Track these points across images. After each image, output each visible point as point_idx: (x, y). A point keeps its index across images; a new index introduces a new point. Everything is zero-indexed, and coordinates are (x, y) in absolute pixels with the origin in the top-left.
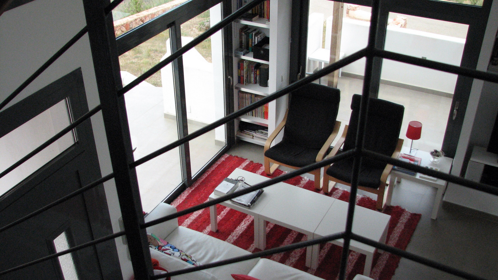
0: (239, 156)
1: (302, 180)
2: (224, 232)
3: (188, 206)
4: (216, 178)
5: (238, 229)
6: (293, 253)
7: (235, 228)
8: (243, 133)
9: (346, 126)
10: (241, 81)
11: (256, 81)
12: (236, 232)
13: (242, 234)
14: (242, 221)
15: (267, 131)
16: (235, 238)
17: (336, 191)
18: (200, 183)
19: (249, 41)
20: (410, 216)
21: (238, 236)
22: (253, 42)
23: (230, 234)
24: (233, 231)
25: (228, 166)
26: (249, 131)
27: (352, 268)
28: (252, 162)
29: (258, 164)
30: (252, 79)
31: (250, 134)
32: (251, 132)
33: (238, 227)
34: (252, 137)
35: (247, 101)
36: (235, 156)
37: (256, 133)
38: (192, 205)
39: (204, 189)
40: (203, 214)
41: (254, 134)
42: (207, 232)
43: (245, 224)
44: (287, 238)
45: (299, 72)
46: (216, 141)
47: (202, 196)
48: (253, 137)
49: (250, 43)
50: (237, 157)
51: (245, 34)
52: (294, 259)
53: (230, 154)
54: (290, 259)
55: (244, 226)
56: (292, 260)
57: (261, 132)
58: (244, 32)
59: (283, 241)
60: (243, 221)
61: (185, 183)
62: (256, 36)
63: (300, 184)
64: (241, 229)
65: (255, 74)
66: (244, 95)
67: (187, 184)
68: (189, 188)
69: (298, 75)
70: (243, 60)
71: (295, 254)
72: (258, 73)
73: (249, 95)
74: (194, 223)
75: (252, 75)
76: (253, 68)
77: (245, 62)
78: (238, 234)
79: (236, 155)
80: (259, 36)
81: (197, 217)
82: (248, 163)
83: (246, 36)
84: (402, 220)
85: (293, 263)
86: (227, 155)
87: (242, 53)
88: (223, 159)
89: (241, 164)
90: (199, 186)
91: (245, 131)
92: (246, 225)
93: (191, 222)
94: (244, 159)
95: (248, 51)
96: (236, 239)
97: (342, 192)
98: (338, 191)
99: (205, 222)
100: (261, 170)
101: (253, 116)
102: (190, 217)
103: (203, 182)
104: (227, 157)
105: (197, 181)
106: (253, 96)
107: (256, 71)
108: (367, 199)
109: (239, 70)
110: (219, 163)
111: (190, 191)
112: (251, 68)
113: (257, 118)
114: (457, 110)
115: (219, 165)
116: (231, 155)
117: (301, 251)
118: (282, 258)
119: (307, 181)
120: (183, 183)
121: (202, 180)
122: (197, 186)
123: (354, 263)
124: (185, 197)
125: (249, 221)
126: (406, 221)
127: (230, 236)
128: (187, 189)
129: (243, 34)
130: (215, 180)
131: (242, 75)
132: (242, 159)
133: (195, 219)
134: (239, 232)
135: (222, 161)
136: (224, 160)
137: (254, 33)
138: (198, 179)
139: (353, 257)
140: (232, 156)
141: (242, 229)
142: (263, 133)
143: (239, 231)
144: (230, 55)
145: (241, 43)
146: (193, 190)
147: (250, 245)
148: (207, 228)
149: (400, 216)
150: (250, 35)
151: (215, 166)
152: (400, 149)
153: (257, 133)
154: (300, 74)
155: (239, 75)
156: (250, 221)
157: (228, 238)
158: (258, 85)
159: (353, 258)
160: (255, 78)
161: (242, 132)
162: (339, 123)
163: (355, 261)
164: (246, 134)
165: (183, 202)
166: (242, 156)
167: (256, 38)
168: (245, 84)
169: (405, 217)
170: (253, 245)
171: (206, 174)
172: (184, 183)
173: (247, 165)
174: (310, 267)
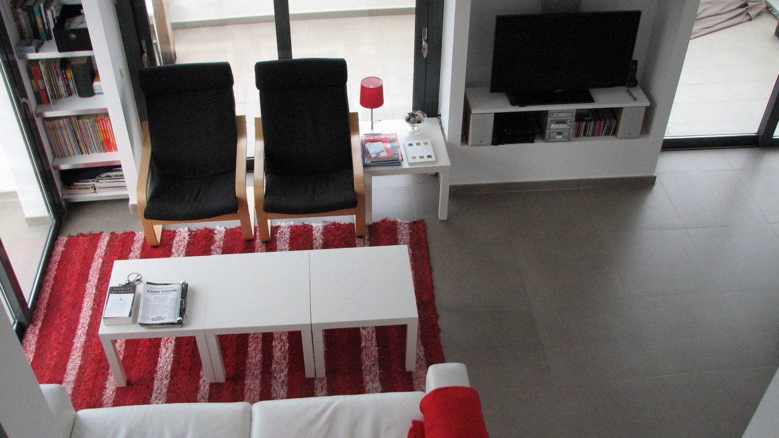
0: (85, 233)
1: (215, 234)
2: (141, 380)
3: (50, 360)
4: (67, 288)
5: (161, 364)
6: (274, 366)
7: (156, 363)
8: (74, 189)
9: (256, 119)
10: (42, 99)
11: (70, 91)
12: (161, 371)
13: (173, 370)
14: (159, 347)
15: (121, 171)
16: (166, 382)
17: (279, 231)
18: (46, 309)
19: (36, 23)
20: (410, 229)
21: (169, 376)
22: (45, 21)
23: (154, 379)
24: (156, 372)
25: (77, 258)
26: (82, 182)
27: (377, 348)
28: (113, 234)
29: (125, 233)
30: (63, 90)
31: (88, 187)
32: (88, 182)
33: (159, 359)
34: (93, 190)
35: (64, 132)
36: (78, 236)
37: (97, 182)
38: (55, 357)
39: (60, 317)
40: (85, 365)
41: (97, 185)
42: (111, 393)
43: (167, 349)
44: (250, 345)
45: (142, 52)
46: (28, 220)
47: (62, 332)
48: (95, 189)
49: (40, 26)
50: (82, 235)
51: (23, 10)
52: (283, 375)
53: (67, 235)
54: (275, 378)
55: (167, 354)
56: (280, 379)
57: (107, 176)
58: (21, 7)
59: (246, 352)
60: (162, 346)
61: (21, 321)
62: (47, 9)
63: (216, 241)
64: (167, 362)
65: (65, 79)
66: (56, 122)
67: (24, 321)
68: (31, 326)
69: (143, 56)
70: (36, 62)
71: (279, 366)
72: (70, 74)
73: (65, 120)
74: (79, 386)
75: (61, 83)
76: (58, 70)
77: (42, 63)
78: (166, 373)
79: (79, 232)
80: (53, 8)
81: (78, 373)
82: (107, 239)
83: (26, 13)
84: (402, 239)
85: (283, 382)
86: (63, 239)
87: (33, 48)
88: (60, 249)
89: (97, 246)
90: (46, 315)
91: (75, 184)
92: (170, 350)
93: (72, 387)
94: (96, 234)
95: (40, 41)
96: (169, 382)
97: (289, 230)
98: (282, 229)
99: (96, 377)
100: (138, 242)
101: (82, 154)
102: (65, 380)
103: (49, 304)
104: (64, 242)
105: (38, 308)
106: (73, 119)
107: (65, 74)
108: (333, 226)
109: (33, 82)
110: (57, 258)
111: (37, 332)
112: (54, 71)
113: (91, 154)
114: (427, 41)
115: (60, 262)
116: (70, 236)
117: (285, 356)
118: (261, 380)
119: (224, 233)
120: (16, 321)
121: (46, 301)
122: (43, 317)
123: (374, 339)
124: (34, 346)
125: (171, 342)
126: (408, 239)
127: (155, 381)
128: (29, 330)
129: (20, 11)
130: (68, 292)
131: (41, 88)
132: (93, 235)
133: (76, 379)
134: (167, 368)
135: (61, 252)
136: (63, 249)
137: (42, 6)
138: (37, 302)
139: (368, 330)
140: (73, 237)
141: (168, 360)
142: (110, 177)
143: (165, 367)
144: (11, 59)
145: (20, 29)
146: (42, 327)
147: (197, 383)
148: (107, 386)
149: (396, 235)
150: (36, 10)
151: (54, 267)
152: (357, 130)
153: (100, 181)
154: (146, 54)
155: (35, 90)
156: (173, 341)
157: (155, 388)
158: (76, 97)
159: (368, 332)
160: (67, 86)
161: (71, 189)
162: (242, 118)
163: (374, 335)
164: (80, 189)
165: (35, 357)
166: (90, 231)
167: (49, 13)
168: (53, 103)
169: (404, 232)
170: (202, 380)
171: (47, 289)
172: (19, 322)
173: (109, 242)
174: (314, 376)
